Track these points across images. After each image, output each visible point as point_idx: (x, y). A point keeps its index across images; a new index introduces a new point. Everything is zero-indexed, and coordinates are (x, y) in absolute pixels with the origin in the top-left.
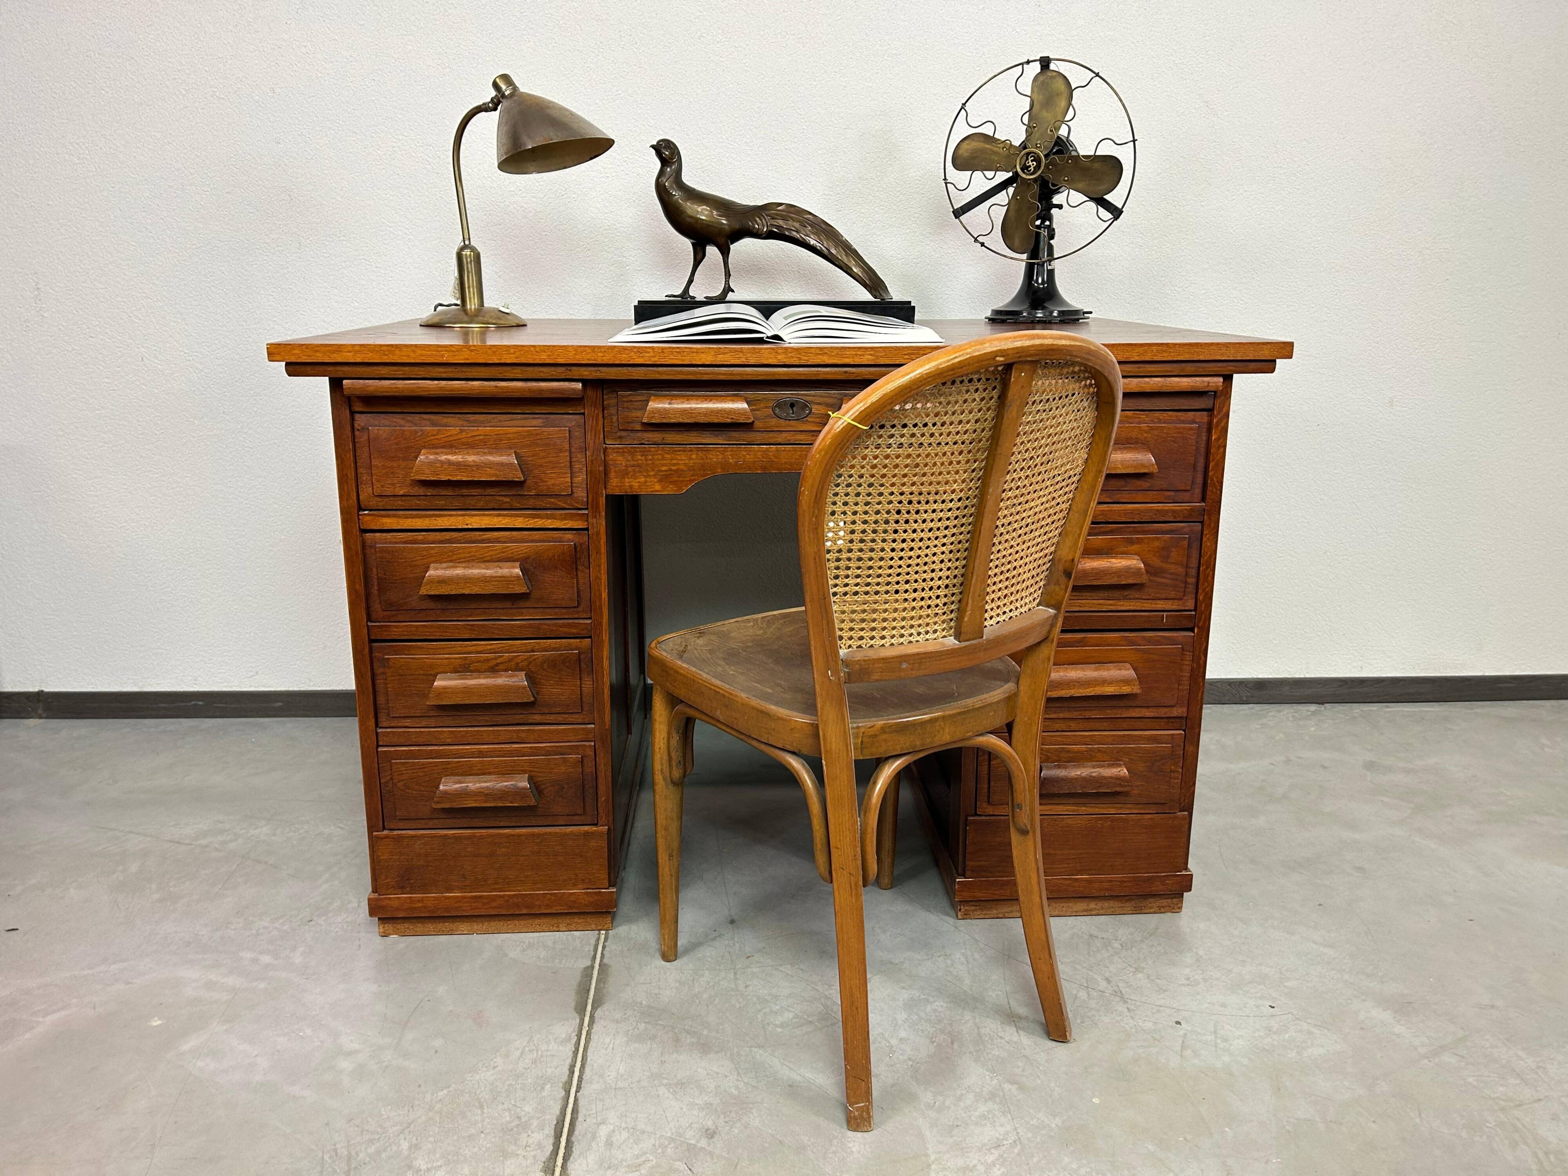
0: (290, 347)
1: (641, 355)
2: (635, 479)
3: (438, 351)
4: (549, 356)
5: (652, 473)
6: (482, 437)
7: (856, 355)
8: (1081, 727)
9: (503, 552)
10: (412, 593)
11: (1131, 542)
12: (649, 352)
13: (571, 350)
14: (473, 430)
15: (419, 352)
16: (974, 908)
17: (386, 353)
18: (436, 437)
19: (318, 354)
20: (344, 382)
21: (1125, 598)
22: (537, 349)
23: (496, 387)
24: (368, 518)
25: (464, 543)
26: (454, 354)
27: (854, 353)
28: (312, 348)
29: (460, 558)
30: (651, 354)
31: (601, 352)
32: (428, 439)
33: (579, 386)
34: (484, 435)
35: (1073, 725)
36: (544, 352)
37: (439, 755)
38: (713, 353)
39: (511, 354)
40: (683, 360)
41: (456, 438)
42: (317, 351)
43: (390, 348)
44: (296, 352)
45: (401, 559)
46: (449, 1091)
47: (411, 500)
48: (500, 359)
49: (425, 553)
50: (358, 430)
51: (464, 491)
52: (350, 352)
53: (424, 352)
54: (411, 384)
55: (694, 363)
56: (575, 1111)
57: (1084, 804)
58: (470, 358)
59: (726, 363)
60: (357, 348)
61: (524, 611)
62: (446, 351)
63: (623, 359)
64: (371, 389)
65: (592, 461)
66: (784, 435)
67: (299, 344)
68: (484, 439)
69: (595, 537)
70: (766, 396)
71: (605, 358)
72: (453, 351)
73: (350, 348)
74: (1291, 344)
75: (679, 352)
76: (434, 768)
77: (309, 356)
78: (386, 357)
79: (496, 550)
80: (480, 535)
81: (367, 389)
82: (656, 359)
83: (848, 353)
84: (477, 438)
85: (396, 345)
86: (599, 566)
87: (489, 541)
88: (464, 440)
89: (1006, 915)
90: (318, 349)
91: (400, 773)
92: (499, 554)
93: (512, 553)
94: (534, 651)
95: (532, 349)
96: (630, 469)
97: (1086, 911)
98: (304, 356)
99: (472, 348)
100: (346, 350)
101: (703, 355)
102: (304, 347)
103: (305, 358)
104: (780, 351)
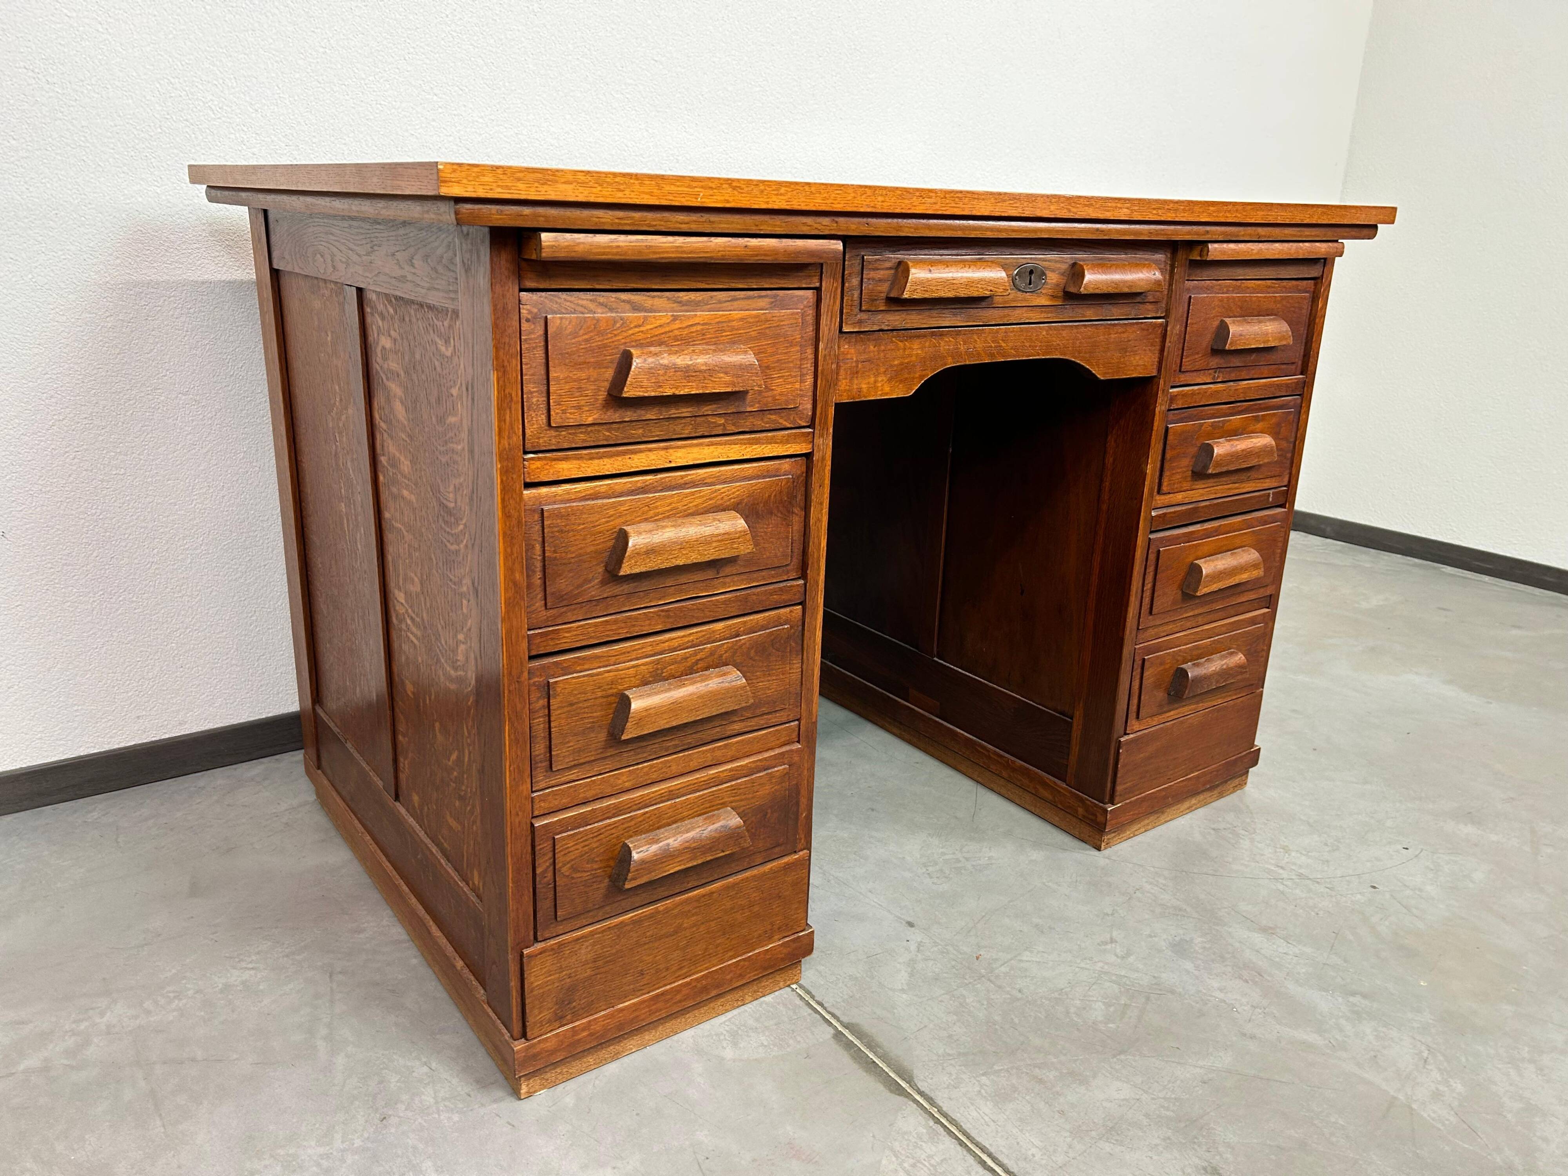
0: (476, 170)
1: (923, 201)
2: (865, 381)
3: (689, 186)
4: (824, 199)
5: (883, 370)
6: (699, 328)
7: (1116, 207)
9: (711, 499)
10: (590, 576)
11: (1257, 419)
13: (851, 191)
14: (689, 317)
15: (667, 188)
16: (1114, 835)
17: (622, 187)
18: (642, 329)
19: (521, 185)
20: (544, 236)
21: (1249, 480)
22: (813, 189)
24: (538, 464)
25: (661, 491)
26: (711, 192)
27: (1114, 205)
28: (513, 173)
29: (657, 514)
30: (934, 200)
32: (631, 332)
33: (839, 246)
34: (703, 324)
36: (820, 193)
37: (618, 810)
38: (993, 200)
39: (781, 194)
40: (963, 209)
41: (667, 329)
42: (519, 180)
43: (627, 180)
44: (486, 179)
45: (579, 524)
47: (599, 431)
48: (767, 203)
49: (611, 512)
50: (528, 320)
51: (673, 411)
52: (570, 183)
53: (673, 188)
54: (637, 241)
55: (974, 213)
58: (731, 199)
60: (582, 177)
61: (728, 580)
62: (702, 187)
63: (904, 206)
64: (580, 249)
65: (825, 356)
66: (1018, 311)
67: (492, 166)
68: (702, 330)
69: (820, 464)
71: (885, 204)
72: (711, 188)
73: (571, 178)
74: (1395, 209)
75: (960, 198)
76: (613, 831)
77: (508, 187)
78: (620, 194)
79: (703, 496)
80: (682, 477)
81: (577, 249)
82: (937, 207)
83: (1110, 204)
84: (694, 329)
85: (636, 175)
86: (821, 504)
87: (694, 484)
88: (677, 333)
90: (520, 175)
91: (567, 851)
92: (705, 502)
93: (722, 498)
94: (738, 636)
95: (807, 188)
96: (860, 365)
98: (498, 186)
99: (734, 184)
100: (563, 180)
101: (983, 203)
102: (499, 171)
103: (500, 190)
104: (1053, 200)
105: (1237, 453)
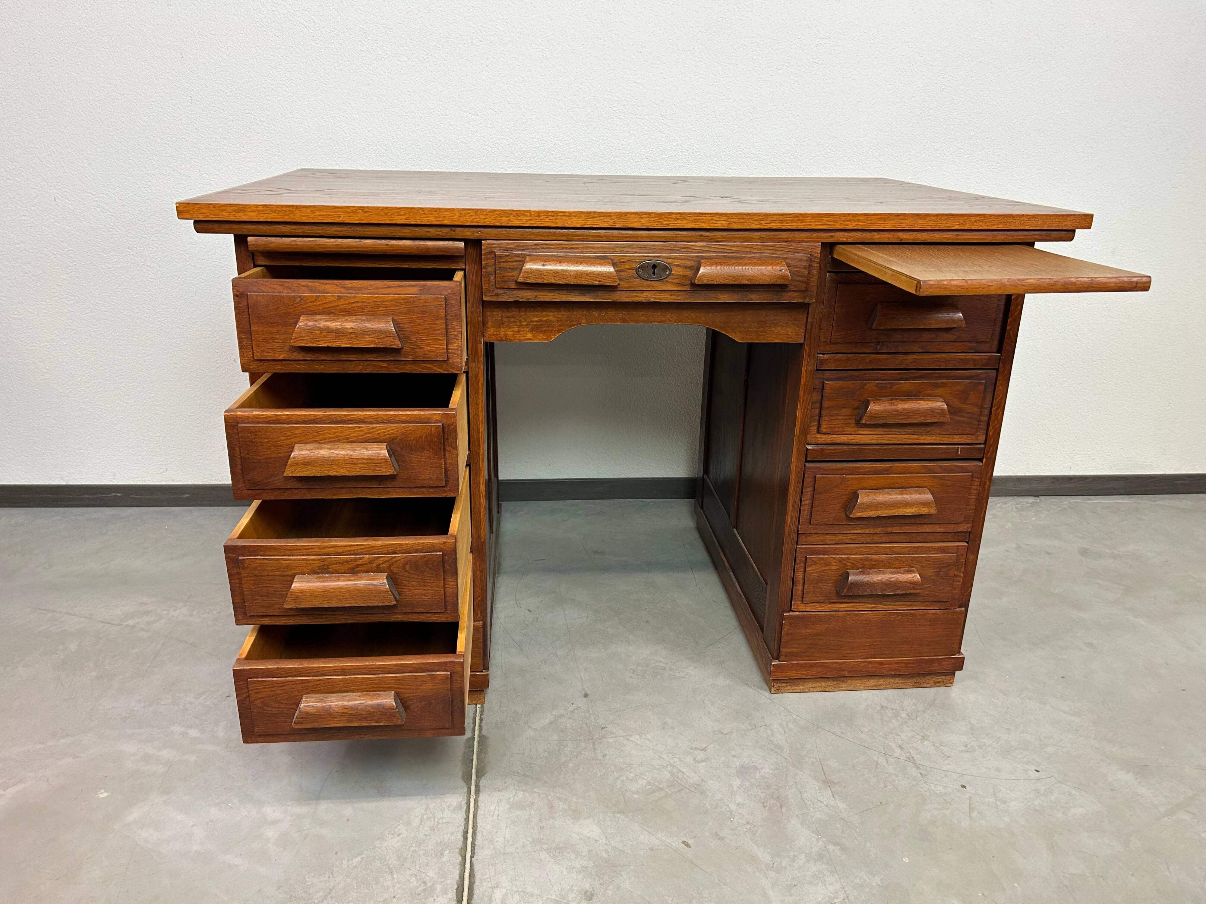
0: (198, 206)
1: (519, 218)
2: (510, 328)
3: (334, 212)
4: (436, 217)
5: (524, 323)
7: (712, 220)
8: (883, 540)
11: (936, 386)
12: (526, 216)
13: (457, 213)
15: (317, 213)
16: (785, 685)
17: (288, 213)
19: (224, 213)
20: (249, 239)
21: (927, 433)
22: (425, 212)
23: (387, 245)
26: (349, 215)
27: (710, 218)
28: (219, 207)
30: (528, 218)
31: (482, 214)
33: (462, 245)
35: (876, 538)
36: (432, 214)
38: (583, 217)
39: (401, 215)
40: (557, 223)
42: (223, 210)
43: (291, 209)
44: (204, 210)
46: (362, 859)
48: (391, 220)
52: (254, 212)
53: (322, 213)
54: (310, 241)
55: (567, 225)
56: (472, 876)
57: (881, 603)
58: (363, 218)
59: (595, 226)
60: (261, 208)
62: (342, 212)
63: (502, 221)
64: (273, 245)
65: (472, 312)
66: (646, 294)
67: (206, 204)
69: (474, 379)
70: (631, 258)
71: (486, 220)
72: (348, 212)
73: (255, 209)
74: (1092, 216)
75: (553, 216)
77: (216, 215)
78: (287, 217)
81: (270, 245)
82: (532, 222)
83: (705, 218)
85: (297, 206)
86: (478, 404)
89: (811, 690)
90: (223, 208)
95: (421, 211)
96: (505, 320)
97: (876, 686)
98: (211, 214)
99: (366, 210)
100: (250, 210)
101: (575, 219)
102: (211, 206)
103: (212, 216)
104: (644, 216)
105: (897, 410)
